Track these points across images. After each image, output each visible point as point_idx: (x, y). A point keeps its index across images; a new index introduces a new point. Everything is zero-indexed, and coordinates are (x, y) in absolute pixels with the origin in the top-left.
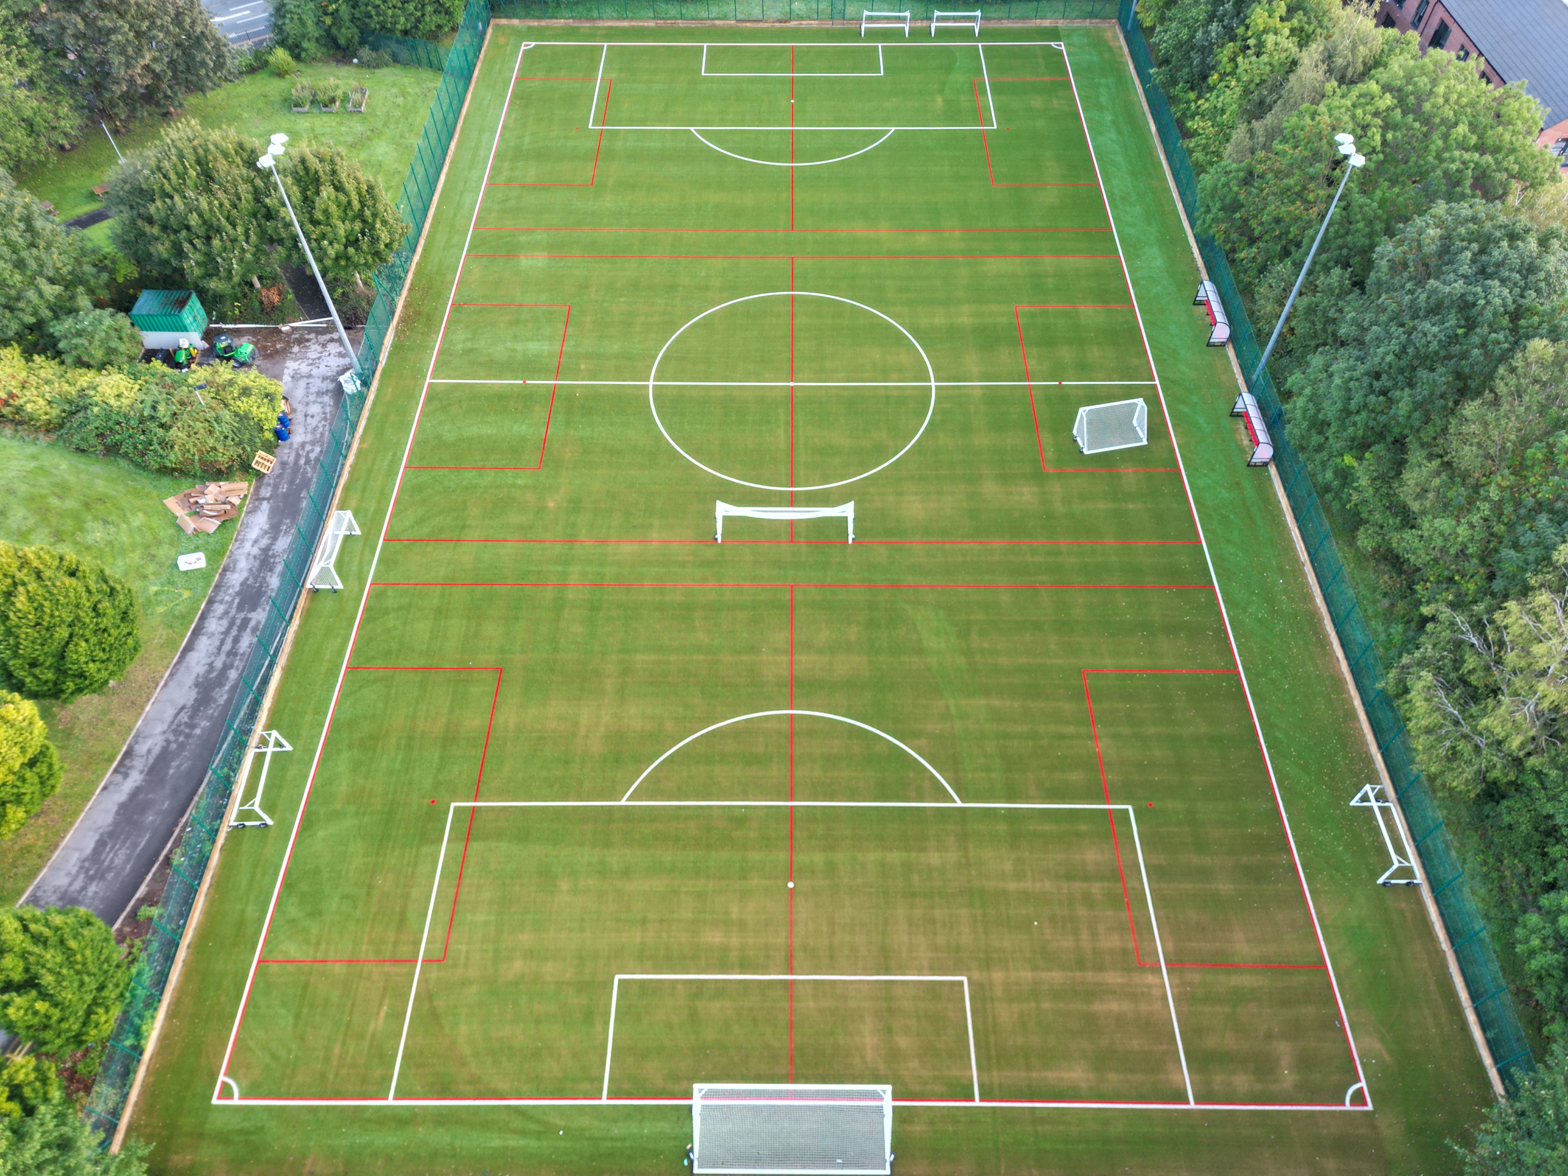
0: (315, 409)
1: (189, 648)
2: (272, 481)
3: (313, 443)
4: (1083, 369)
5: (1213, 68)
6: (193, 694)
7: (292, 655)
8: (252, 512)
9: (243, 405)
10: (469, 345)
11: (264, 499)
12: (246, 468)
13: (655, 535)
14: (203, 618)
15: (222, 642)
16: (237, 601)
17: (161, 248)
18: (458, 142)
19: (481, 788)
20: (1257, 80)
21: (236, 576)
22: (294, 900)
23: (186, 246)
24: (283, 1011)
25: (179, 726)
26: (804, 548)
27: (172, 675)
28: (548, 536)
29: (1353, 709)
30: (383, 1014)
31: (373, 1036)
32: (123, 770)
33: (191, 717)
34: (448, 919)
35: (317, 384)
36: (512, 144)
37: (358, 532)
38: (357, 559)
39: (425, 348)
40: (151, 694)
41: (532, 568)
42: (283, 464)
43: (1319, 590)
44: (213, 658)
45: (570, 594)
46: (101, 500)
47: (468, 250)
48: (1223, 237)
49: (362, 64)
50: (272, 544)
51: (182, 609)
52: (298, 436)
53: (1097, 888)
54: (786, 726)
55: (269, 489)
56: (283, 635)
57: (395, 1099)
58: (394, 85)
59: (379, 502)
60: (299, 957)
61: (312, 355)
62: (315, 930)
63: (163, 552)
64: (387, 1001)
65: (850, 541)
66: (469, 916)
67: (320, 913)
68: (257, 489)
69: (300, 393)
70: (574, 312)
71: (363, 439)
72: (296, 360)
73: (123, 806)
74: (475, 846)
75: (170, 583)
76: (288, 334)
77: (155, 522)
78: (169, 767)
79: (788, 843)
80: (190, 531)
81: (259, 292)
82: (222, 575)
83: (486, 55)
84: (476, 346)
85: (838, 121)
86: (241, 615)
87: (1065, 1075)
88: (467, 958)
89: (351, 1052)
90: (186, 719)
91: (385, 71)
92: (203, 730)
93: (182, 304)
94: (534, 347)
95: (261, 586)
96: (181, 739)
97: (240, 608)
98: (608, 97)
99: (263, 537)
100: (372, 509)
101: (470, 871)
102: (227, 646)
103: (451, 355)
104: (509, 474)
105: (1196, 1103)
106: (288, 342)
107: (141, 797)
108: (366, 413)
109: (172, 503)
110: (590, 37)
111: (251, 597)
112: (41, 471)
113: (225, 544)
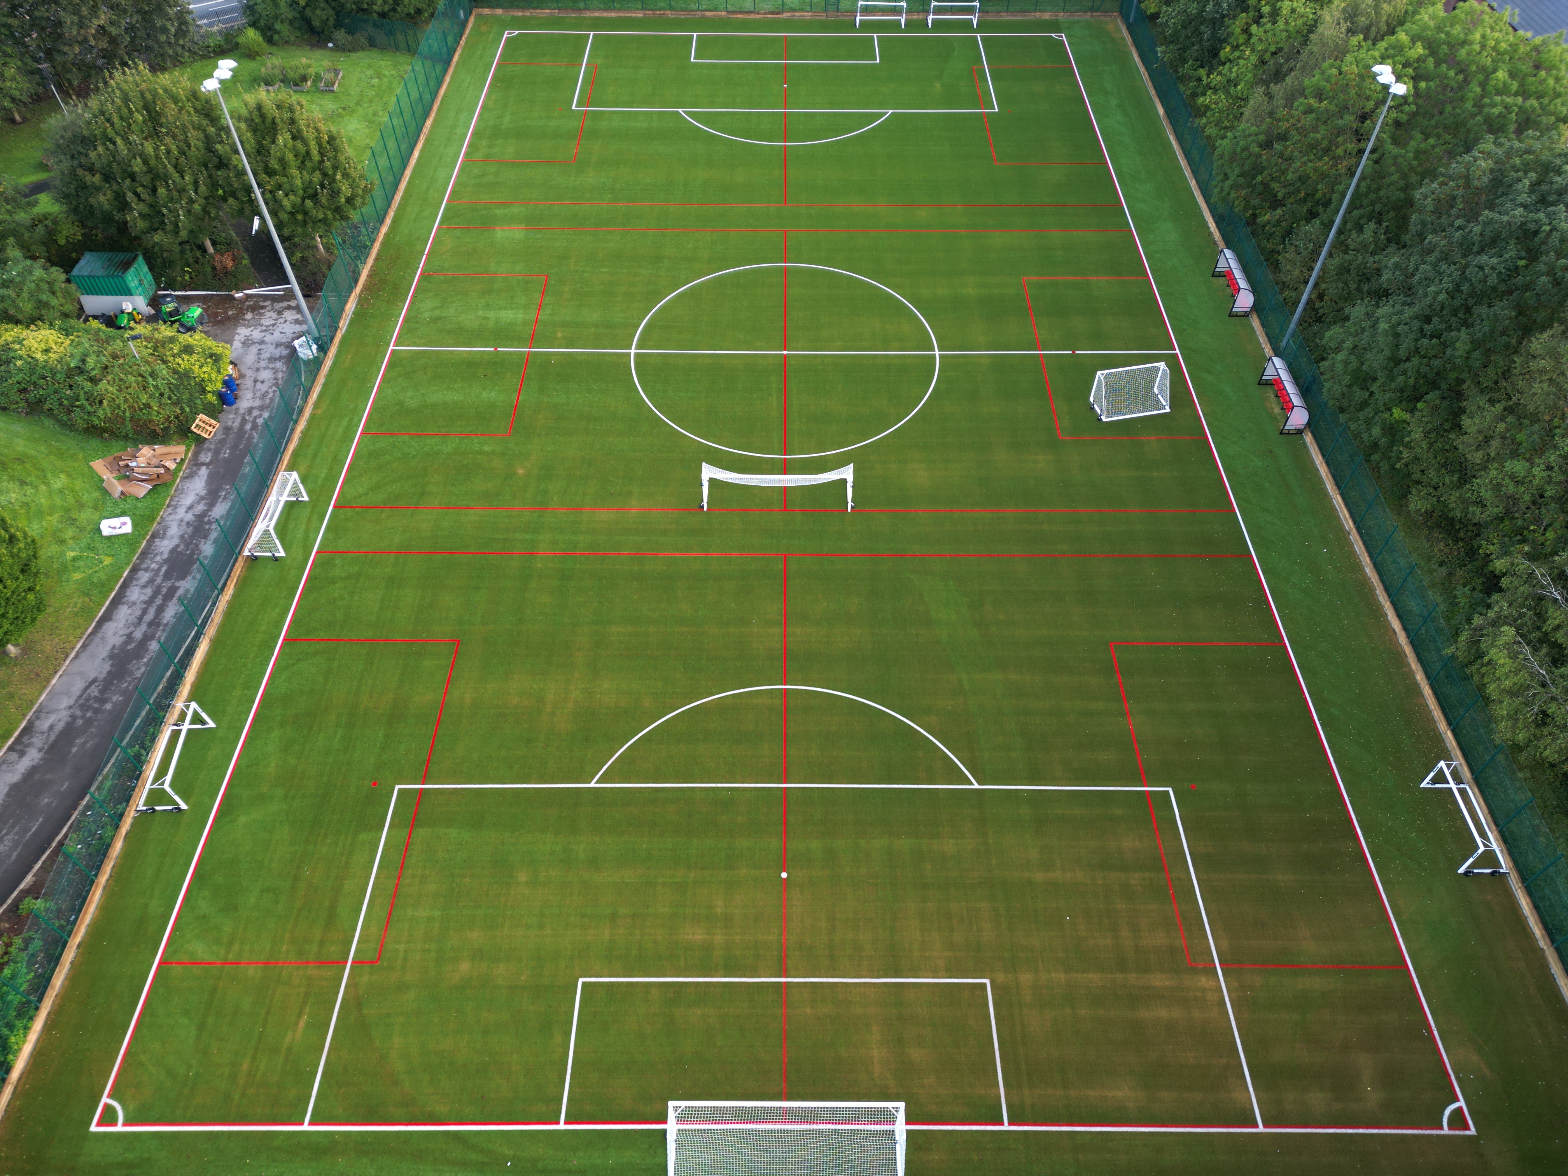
0: (266, 375)
1: (107, 617)
2: (213, 447)
3: (261, 408)
4: (1097, 339)
5: (1225, 40)
6: (107, 667)
7: (222, 626)
8: (190, 476)
9: (183, 363)
10: (437, 313)
11: (203, 464)
12: (184, 432)
13: (634, 503)
14: (125, 586)
15: (145, 612)
16: (164, 568)
17: (102, 198)
18: (435, 120)
19: (430, 769)
20: (1273, 49)
21: (166, 543)
22: (206, 893)
23: (130, 197)
24: (185, 1021)
25: (87, 700)
26: (799, 516)
27: (84, 646)
28: (517, 503)
29: (1416, 685)
30: (302, 1024)
31: (289, 1050)
32: (19, 747)
33: (102, 692)
34: (385, 914)
35: (270, 350)
36: (491, 123)
37: (306, 498)
38: (304, 526)
39: (389, 317)
40: (60, 665)
41: (497, 536)
42: (227, 429)
43: (1368, 559)
44: (132, 629)
45: (539, 563)
46: (21, 459)
47: (441, 222)
48: (1242, 204)
49: (338, 48)
50: (209, 510)
51: (99, 577)
52: (246, 401)
53: (1136, 879)
54: (779, 702)
55: (210, 454)
56: (214, 604)
57: (310, 1124)
58: (370, 67)
59: (331, 468)
60: (208, 958)
61: (266, 321)
62: (227, 927)
63: (84, 516)
64: (307, 1010)
65: (849, 510)
66: (410, 912)
67: (235, 909)
68: (196, 454)
69: (250, 358)
70: (551, 282)
71: (316, 405)
72: (248, 326)
73: (15, 788)
74: (421, 833)
75: (90, 548)
76: (240, 300)
77: (79, 485)
78: (72, 745)
79: (781, 828)
80: (117, 495)
81: (212, 257)
82: (150, 542)
83: (467, 42)
84: (444, 314)
85: (832, 105)
86: (169, 584)
87: (1109, 1094)
88: (405, 959)
89: (262, 1068)
90: (96, 693)
91: (361, 54)
92: (115, 704)
93: (126, 265)
94: (507, 315)
95: (193, 554)
96: (89, 714)
97: (167, 576)
98: (592, 80)
99: (199, 503)
100: (323, 475)
101: (413, 860)
102: (150, 615)
103: (417, 323)
104: (476, 440)
105: (1265, 1126)
106: (241, 309)
107: (37, 777)
108: (321, 379)
109: (99, 464)
110: (576, 26)
111: (180, 565)
113: (155, 509)
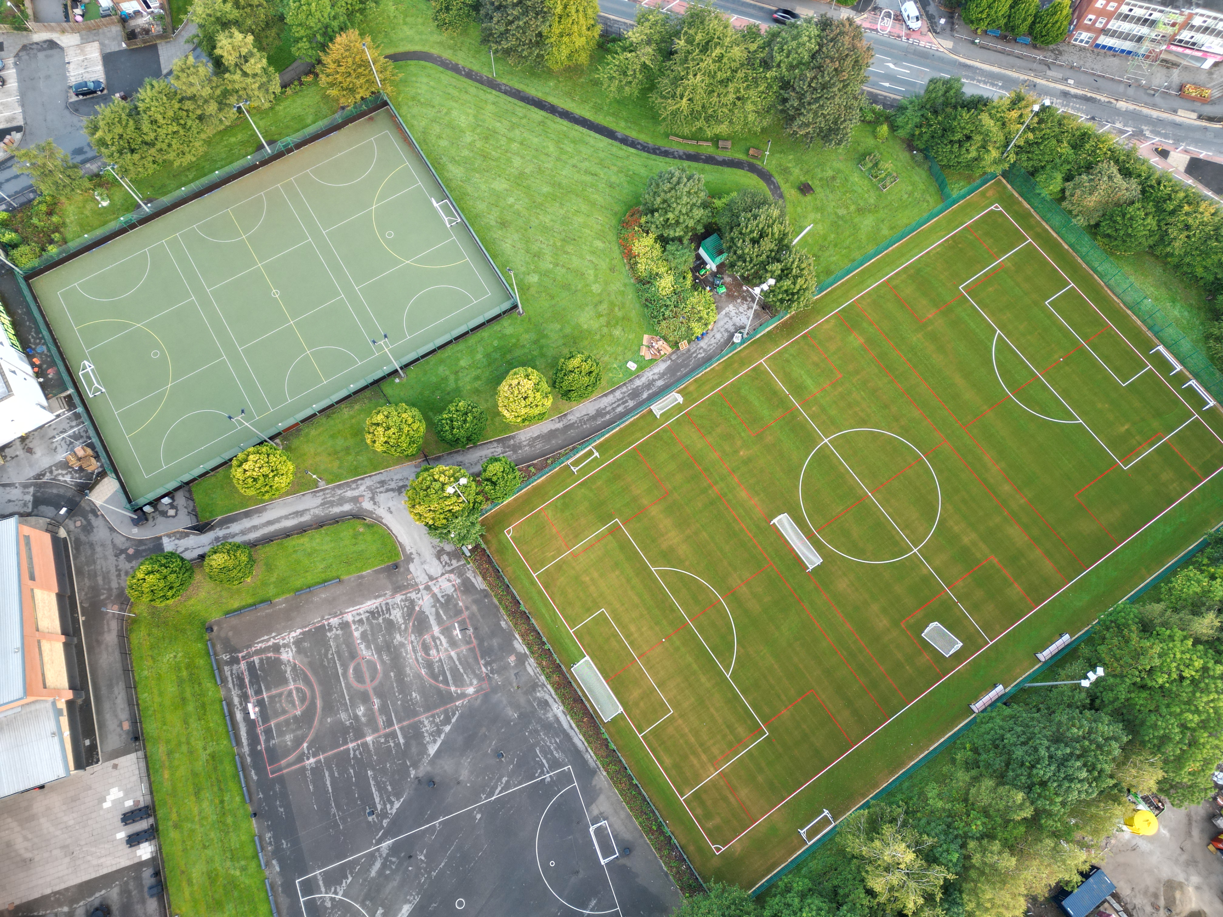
0: (718, 336)
1: (605, 395)
2: (679, 355)
3: (705, 350)
4: (974, 607)
6: (594, 413)
8: (664, 361)
9: (694, 325)
10: (791, 358)
11: (670, 360)
13: (756, 499)
14: (618, 388)
15: (615, 402)
16: (631, 391)
19: (627, 523)
21: (639, 382)
22: (563, 501)
24: (533, 528)
25: (582, 419)
27: (595, 400)
28: (728, 464)
30: (550, 554)
31: (544, 557)
32: (560, 419)
34: (585, 548)
35: (729, 325)
36: (921, 265)
40: (585, 401)
41: (711, 470)
42: (689, 350)
43: (916, 762)
44: (608, 405)
45: (711, 491)
46: (629, 319)
47: (839, 311)
50: (657, 380)
51: (615, 379)
52: (703, 344)
53: (730, 737)
54: (714, 600)
55: (675, 358)
56: (632, 417)
57: (535, 576)
58: (914, 184)
59: (701, 394)
60: (551, 517)
61: (741, 310)
62: (559, 515)
64: (555, 553)
65: (808, 571)
66: (590, 554)
67: (564, 512)
68: (673, 353)
69: (721, 323)
70: (840, 381)
71: (718, 365)
72: (734, 306)
73: (551, 431)
74: (609, 538)
75: (620, 367)
77: (635, 341)
78: (570, 430)
79: (676, 630)
80: (641, 354)
82: (635, 378)
83: (971, 198)
84: (792, 361)
85: (1063, 392)
86: (627, 398)
87: (665, 757)
88: (579, 563)
89: (538, 553)
90: (586, 419)
91: (920, 170)
92: (586, 427)
93: (720, 254)
94: (809, 382)
95: (641, 393)
96: (579, 425)
97: (628, 396)
98: (989, 276)
99: (657, 374)
100: (692, 398)
101: (602, 542)
102: (614, 405)
103: (781, 356)
104: (743, 428)
105: (683, 800)
106: (739, 294)
107: (557, 432)
108: (730, 355)
109: (646, 337)
110: (1029, 228)
111: (635, 394)
112: (623, 293)
113: (645, 367)
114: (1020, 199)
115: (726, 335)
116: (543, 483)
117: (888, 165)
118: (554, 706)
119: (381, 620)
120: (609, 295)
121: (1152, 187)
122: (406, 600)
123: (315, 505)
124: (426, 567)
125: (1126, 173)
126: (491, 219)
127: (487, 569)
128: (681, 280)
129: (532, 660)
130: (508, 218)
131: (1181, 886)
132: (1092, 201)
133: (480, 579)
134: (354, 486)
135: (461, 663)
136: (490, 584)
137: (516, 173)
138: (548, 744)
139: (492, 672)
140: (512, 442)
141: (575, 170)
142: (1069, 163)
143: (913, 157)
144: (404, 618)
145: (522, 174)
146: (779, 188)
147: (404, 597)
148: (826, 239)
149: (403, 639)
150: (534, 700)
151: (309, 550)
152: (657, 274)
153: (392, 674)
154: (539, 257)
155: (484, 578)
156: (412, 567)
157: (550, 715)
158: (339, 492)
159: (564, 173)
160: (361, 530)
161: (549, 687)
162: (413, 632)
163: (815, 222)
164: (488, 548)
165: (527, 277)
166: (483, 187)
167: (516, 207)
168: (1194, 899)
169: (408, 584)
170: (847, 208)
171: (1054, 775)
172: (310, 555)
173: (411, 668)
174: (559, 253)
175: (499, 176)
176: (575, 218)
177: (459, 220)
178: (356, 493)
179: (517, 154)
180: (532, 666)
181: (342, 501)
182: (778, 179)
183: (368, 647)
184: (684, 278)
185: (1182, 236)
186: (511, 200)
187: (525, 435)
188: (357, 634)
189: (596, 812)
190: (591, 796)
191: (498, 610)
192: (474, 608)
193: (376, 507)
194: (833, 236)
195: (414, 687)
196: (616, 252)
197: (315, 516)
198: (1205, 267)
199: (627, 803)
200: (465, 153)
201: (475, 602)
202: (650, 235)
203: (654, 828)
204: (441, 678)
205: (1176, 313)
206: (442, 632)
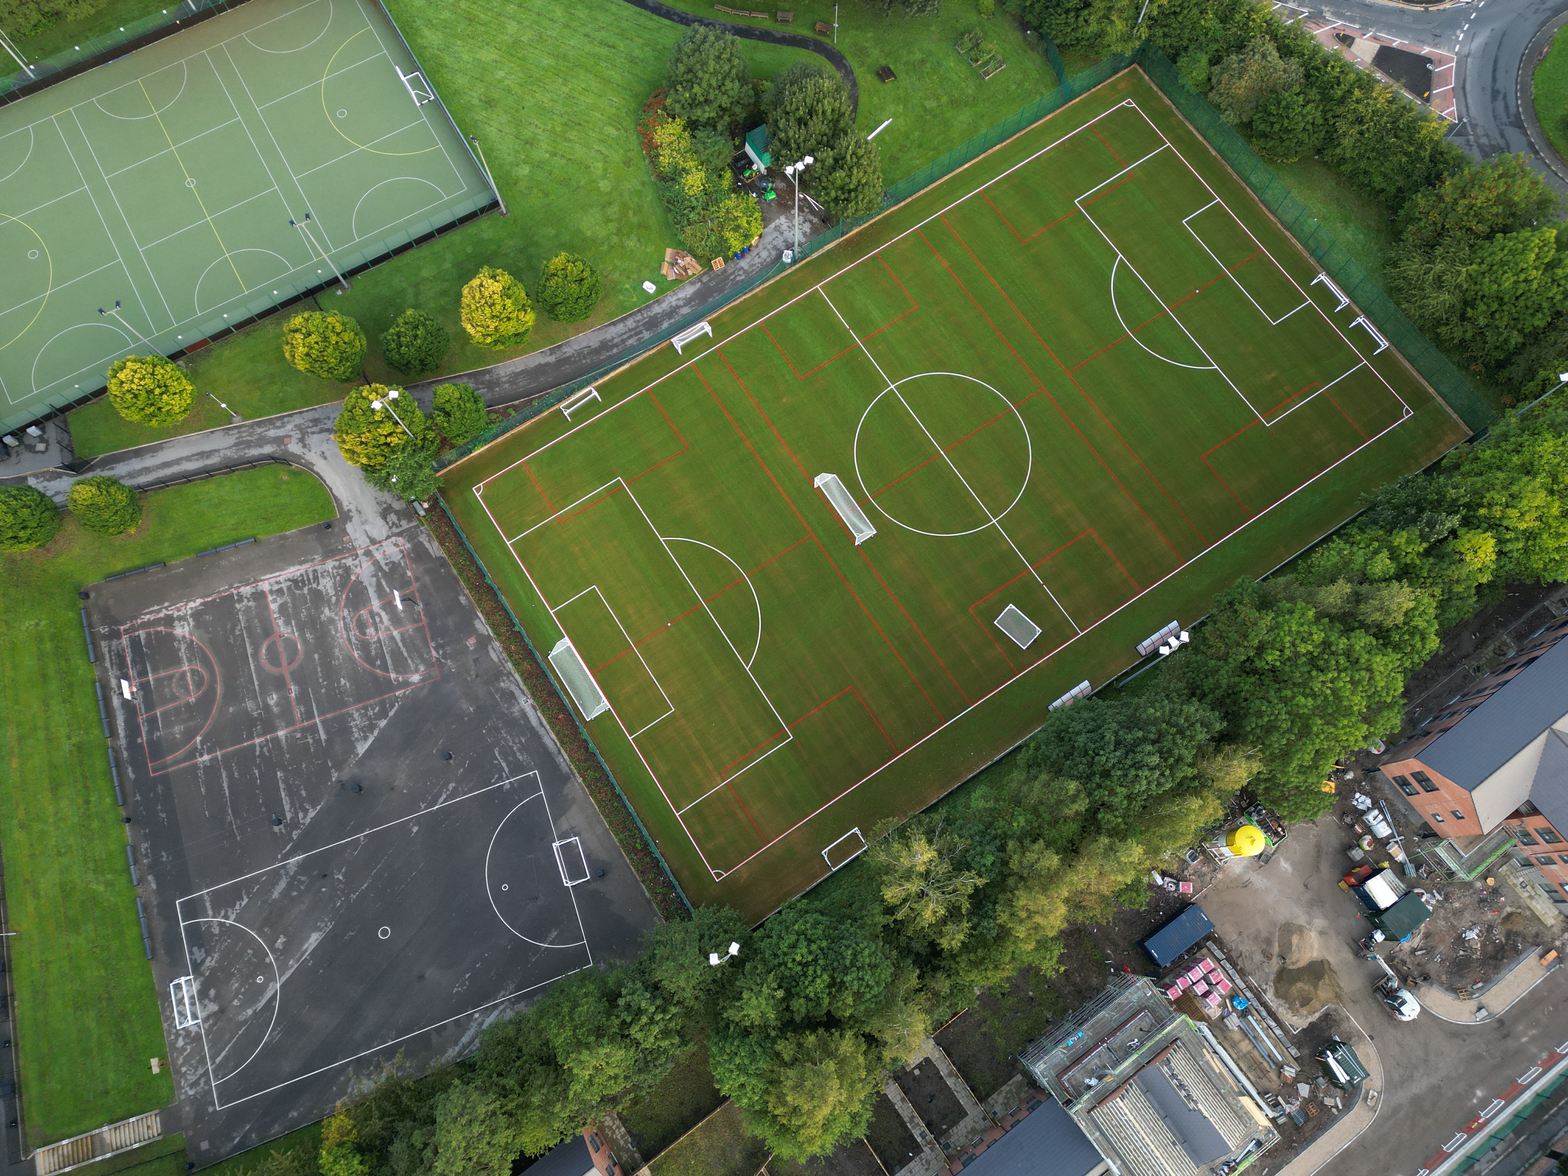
0: (764, 254)
1: (614, 324)
2: (711, 277)
3: (745, 272)
4: (1062, 591)
6: (597, 345)
7: (639, 363)
8: (692, 283)
9: (728, 234)
10: (855, 284)
11: (700, 283)
12: (708, 261)
14: (630, 315)
15: (625, 333)
16: (646, 320)
19: (632, 483)
21: (657, 309)
22: (550, 454)
25: (581, 353)
26: (838, 526)
27: (599, 330)
28: (767, 413)
30: (531, 518)
31: (523, 520)
32: (552, 351)
33: (587, 354)
34: (578, 511)
35: (778, 242)
36: (1027, 173)
38: (698, 348)
39: (837, 267)
40: (586, 330)
41: (745, 419)
42: (725, 271)
44: (616, 337)
45: (742, 446)
46: (647, 227)
50: (681, 307)
51: (627, 304)
52: (744, 263)
53: (744, 740)
54: (739, 580)
55: (706, 280)
56: (645, 352)
57: (510, 544)
58: (1025, 71)
60: (531, 474)
61: (795, 222)
62: (544, 469)
64: (539, 514)
65: (856, 544)
66: (584, 518)
67: (550, 467)
68: (703, 275)
69: (768, 239)
70: (915, 313)
71: (761, 291)
72: (787, 218)
74: (609, 499)
75: (634, 289)
77: (655, 256)
78: (564, 366)
79: (686, 612)
80: (662, 272)
82: (652, 304)
84: (856, 288)
86: (642, 328)
87: (661, 764)
88: (570, 529)
89: (516, 516)
90: (585, 353)
92: (585, 363)
94: (876, 314)
95: (659, 323)
96: (577, 359)
97: (644, 325)
99: (682, 300)
100: (727, 330)
101: (600, 504)
102: (625, 337)
103: (843, 281)
104: (789, 368)
105: (679, 816)
107: (547, 368)
108: (778, 278)
109: (669, 251)
110: (1168, 130)
111: (653, 323)
112: (639, 193)
113: (667, 290)
114: (1160, 93)
115: (774, 253)
116: (526, 430)
117: (992, 46)
118: (522, 700)
119: (305, 590)
120: (621, 195)
121: (1318, 69)
122: (340, 567)
123: (227, 446)
124: (368, 528)
125: (1285, 51)
126: (474, 96)
127: (447, 533)
128: (715, 178)
129: (497, 644)
130: (496, 96)
131: (1300, 930)
132: (1241, 87)
133: (436, 544)
134: (279, 424)
135: (404, 646)
136: (449, 551)
137: (511, 40)
138: (511, 744)
139: (444, 657)
140: (487, 377)
141: (586, 39)
142: (1217, 41)
143: (1025, 37)
144: (335, 588)
145: (517, 42)
146: (852, 73)
147: (337, 563)
148: (908, 138)
149: (333, 615)
150: (496, 692)
151: (216, 500)
152: (684, 169)
153: (316, 656)
154: (532, 144)
155: (442, 543)
156: (349, 527)
157: (515, 709)
158: (259, 430)
159: (572, 43)
160: (285, 478)
161: (517, 676)
162: (345, 606)
163: (895, 116)
164: (451, 509)
165: (515, 168)
166: (466, 57)
167: (506, 82)
168: (1316, 946)
169: (344, 548)
170: (938, 99)
171: (1120, 762)
172: (217, 506)
173: (340, 650)
174: (558, 139)
175: (488, 44)
176: (582, 98)
177: (432, 98)
178: (281, 432)
179: (513, 18)
180: (496, 651)
181: (262, 441)
182: (852, 61)
183: (287, 623)
184: (720, 176)
185: (1354, 131)
186: (501, 74)
187: (506, 368)
188: (274, 607)
189: (565, 826)
190: (561, 806)
191: (457, 582)
192: (427, 579)
193: (306, 451)
194: (917, 134)
195: (344, 672)
196: (634, 142)
197: (226, 458)
198: (1385, 175)
199: (606, 817)
200: (446, 14)
201: (428, 571)
202: (677, 120)
203: (638, 846)
204: (378, 662)
205: (1349, 235)
206: (384, 608)
